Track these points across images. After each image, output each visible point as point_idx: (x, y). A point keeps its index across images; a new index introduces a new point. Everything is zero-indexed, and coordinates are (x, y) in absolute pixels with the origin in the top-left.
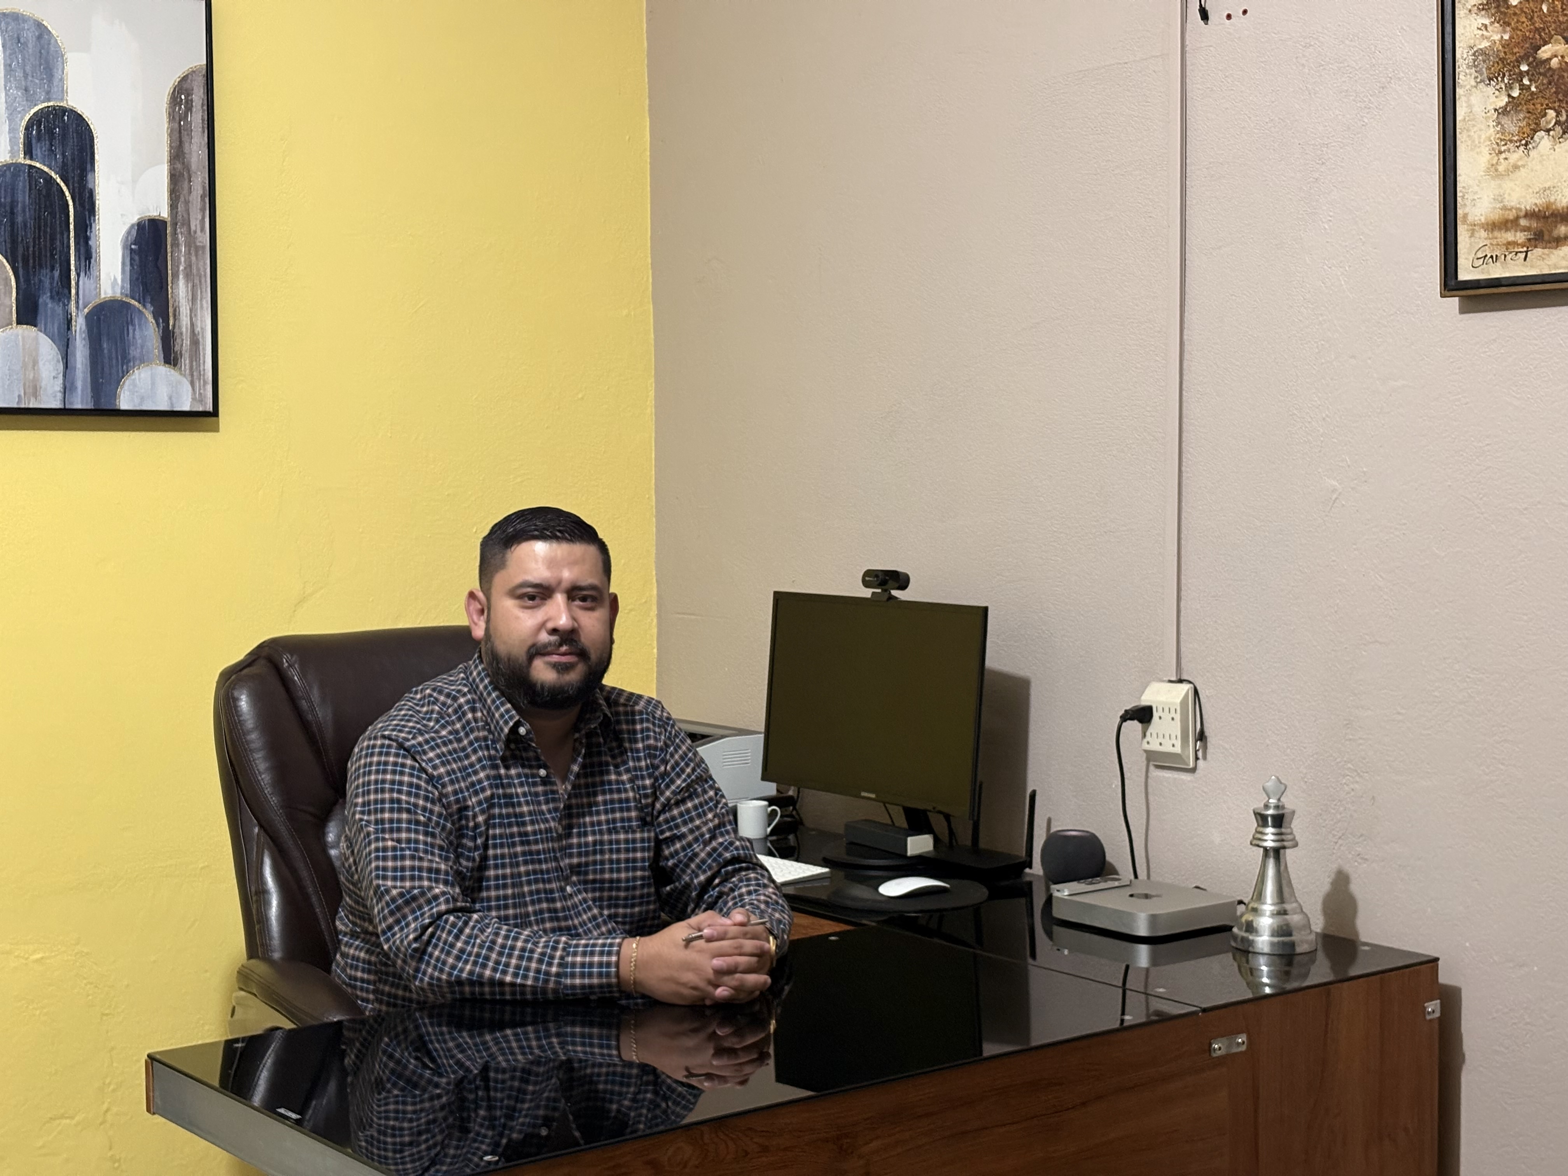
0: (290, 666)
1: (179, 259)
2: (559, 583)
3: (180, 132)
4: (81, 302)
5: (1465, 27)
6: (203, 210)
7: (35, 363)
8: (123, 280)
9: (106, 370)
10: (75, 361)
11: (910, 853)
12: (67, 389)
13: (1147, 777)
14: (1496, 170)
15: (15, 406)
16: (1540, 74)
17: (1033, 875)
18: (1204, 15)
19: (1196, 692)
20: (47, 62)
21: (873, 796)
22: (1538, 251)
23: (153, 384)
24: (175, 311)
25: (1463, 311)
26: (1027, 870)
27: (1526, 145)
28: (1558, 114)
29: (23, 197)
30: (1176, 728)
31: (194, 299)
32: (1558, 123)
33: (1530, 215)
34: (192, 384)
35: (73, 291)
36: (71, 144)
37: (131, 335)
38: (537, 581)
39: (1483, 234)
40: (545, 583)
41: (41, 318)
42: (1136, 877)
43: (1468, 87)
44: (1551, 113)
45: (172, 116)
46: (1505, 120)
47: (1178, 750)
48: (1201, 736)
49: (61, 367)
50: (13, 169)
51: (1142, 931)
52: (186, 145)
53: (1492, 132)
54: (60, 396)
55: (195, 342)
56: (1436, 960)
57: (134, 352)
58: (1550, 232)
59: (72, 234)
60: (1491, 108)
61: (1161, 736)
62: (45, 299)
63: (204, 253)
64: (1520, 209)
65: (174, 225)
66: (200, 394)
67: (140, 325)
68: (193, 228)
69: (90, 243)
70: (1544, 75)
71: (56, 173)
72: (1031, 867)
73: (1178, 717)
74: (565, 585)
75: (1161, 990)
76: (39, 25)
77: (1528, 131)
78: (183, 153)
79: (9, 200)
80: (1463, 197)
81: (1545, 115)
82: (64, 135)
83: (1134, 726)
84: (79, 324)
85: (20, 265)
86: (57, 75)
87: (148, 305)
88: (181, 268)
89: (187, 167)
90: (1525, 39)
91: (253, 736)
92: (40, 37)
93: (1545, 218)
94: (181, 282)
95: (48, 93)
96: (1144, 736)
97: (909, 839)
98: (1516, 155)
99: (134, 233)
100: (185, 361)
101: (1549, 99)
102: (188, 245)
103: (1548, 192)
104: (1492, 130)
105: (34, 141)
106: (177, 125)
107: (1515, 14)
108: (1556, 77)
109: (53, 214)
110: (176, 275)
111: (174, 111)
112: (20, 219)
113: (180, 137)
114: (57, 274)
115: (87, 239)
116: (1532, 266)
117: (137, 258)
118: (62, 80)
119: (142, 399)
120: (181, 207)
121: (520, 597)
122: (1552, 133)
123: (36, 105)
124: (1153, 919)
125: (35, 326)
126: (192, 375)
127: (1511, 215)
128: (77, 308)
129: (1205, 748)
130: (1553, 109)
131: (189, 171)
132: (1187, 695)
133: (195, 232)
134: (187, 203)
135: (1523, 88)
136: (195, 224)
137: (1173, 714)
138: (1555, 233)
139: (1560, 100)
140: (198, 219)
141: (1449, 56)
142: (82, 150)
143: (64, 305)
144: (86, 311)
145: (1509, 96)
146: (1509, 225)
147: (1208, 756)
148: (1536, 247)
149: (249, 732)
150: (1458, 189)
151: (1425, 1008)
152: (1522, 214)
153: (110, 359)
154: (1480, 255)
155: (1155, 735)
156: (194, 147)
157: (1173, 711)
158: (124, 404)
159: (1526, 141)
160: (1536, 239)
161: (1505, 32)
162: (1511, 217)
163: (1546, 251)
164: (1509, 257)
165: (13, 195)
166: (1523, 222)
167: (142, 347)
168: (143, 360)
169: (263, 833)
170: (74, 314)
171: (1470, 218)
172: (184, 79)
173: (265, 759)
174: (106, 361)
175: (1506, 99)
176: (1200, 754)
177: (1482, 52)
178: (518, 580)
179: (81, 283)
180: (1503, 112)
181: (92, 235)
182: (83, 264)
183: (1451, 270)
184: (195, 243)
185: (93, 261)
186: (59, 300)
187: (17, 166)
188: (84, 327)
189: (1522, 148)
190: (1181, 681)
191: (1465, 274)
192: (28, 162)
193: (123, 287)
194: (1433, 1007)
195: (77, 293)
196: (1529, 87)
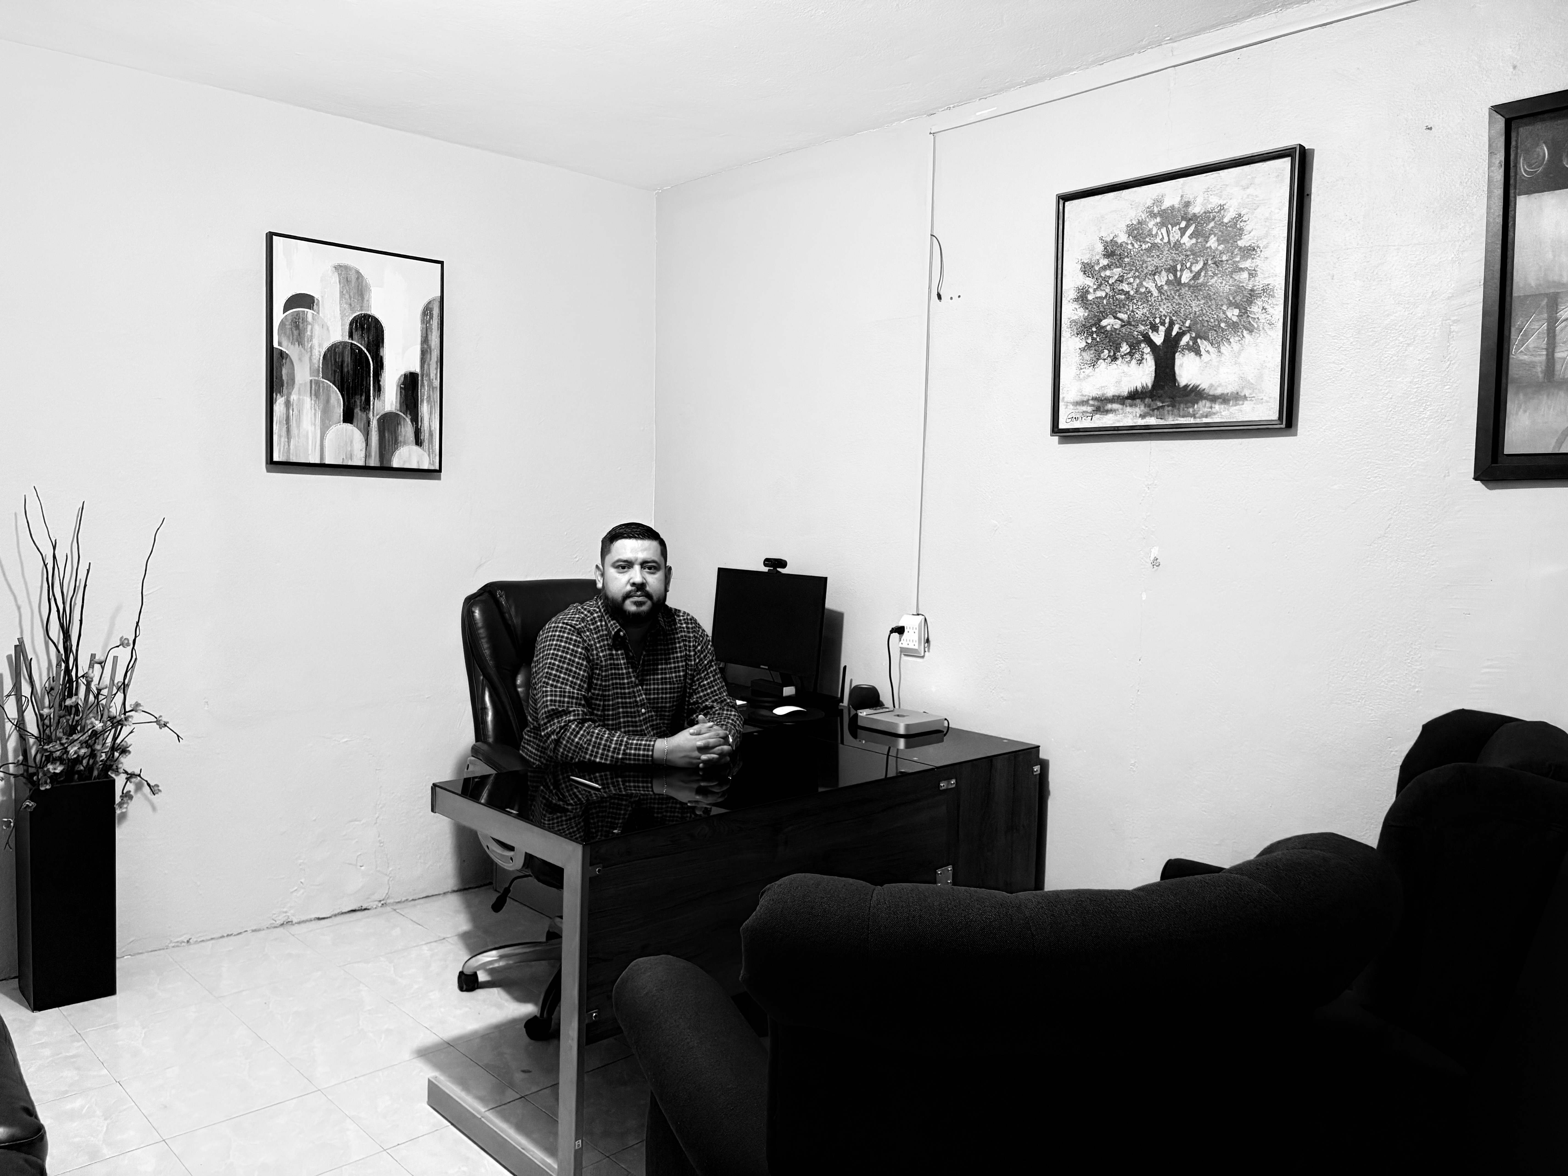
0: (501, 596)
1: (424, 393)
2: (636, 560)
3: (427, 330)
4: (375, 413)
5: (1066, 309)
6: (436, 369)
7: (351, 442)
8: (396, 402)
9: (387, 447)
10: (371, 442)
11: (784, 694)
12: (367, 456)
13: (900, 660)
14: (1079, 377)
15: (341, 464)
16: (1101, 332)
17: (843, 706)
18: (939, 297)
19: (925, 619)
20: (362, 291)
21: (767, 667)
22: (1098, 416)
23: (410, 455)
24: (421, 419)
25: (1060, 443)
26: (841, 704)
27: (1094, 366)
28: (1110, 352)
29: (348, 359)
30: (916, 637)
31: (431, 413)
32: (1109, 356)
33: (1094, 399)
34: (429, 455)
35: (371, 407)
36: (372, 333)
37: (399, 430)
38: (625, 559)
39: (1071, 407)
40: (629, 560)
41: (355, 420)
42: (894, 707)
43: (1067, 337)
44: (1106, 352)
45: (423, 321)
46: (1084, 354)
47: (916, 647)
48: (928, 641)
49: (364, 445)
50: (344, 344)
51: (902, 731)
52: (429, 337)
53: (1077, 359)
54: (363, 459)
55: (431, 434)
56: (1039, 746)
57: (401, 439)
58: (1104, 408)
59: (372, 379)
60: (1078, 348)
61: (908, 640)
62: (357, 411)
63: (437, 389)
64: (1089, 396)
65: (422, 376)
66: (433, 461)
67: (404, 425)
68: (431, 377)
69: (381, 383)
70: (1103, 333)
71: (365, 347)
72: (843, 703)
73: (917, 632)
74: (640, 561)
75: (916, 759)
76: (358, 272)
77: (1095, 359)
78: (428, 340)
79: (340, 360)
80: (1062, 389)
81: (1103, 352)
82: (369, 329)
83: (895, 635)
84: (374, 424)
85: (345, 393)
86: (366, 298)
87: (408, 415)
88: (425, 397)
89: (430, 348)
90: (1095, 316)
91: (481, 631)
92: (358, 279)
93: (1101, 400)
94: (425, 404)
95: (361, 307)
96: (900, 640)
97: (784, 688)
98: (1089, 370)
99: (402, 379)
100: (426, 444)
101: (1105, 345)
102: (429, 386)
103: (1103, 388)
104: (1078, 358)
105: (354, 331)
106: (425, 326)
107: (1091, 304)
108: (1109, 335)
109: (362, 368)
110: (422, 401)
111: (424, 319)
112: (346, 370)
113: (427, 332)
114: (363, 398)
115: (379, 381)
116: (1094, 423)
117: (403, 391)
118: (368, 301)
119: (404, 462)
120: (426, 366)
121: (617, 567)
122: (1106, 361)
123: (355, 312)
124: (908, 727)
125: (351, 423)
126: (429, 452)
127: (1085, 399)
128: (373, 415)
129: (929, 646)
130: (1108, 349)
131: (430, 350)
132: (921, 621)
133: (433, 380)
134: (429, 365)
135: (1093, 339)
136: (432, 376)
137: (914, 630)
138: (1106, 408)
139: (1110, 346)
140: (434, 372)
141: (1058, 322)
142: (377, 336)
143: (367, 414)
144: (378, 417)
145: (1087, 342)
146: (1084, 403)
147: (931, 650)
148: (1097, 414)
149: (479, 629)
150: (1061, 385)
151: (1033, 769)
152: (1090, 398)
153: (389, 442)
154: (1070, 417)
155: (905, 640)
156: (434, 337)
157: (914, 629)
158: (396, 464)
159: (1093, 364)
160: (1096, 411)
161: (1085, 312)
162: (1085, 400)
163: (1101, 416)
164: (1083, 419)
165: (342, 358)
166: (1091, 402)
167: (405, 436)
168: (405, 443)
169: (484, 679)
170: (371, 419)
171: (1066, 400)
172: (429, 303)
173: (487, 642)
174: (387, 443)
175: (1085, 344)
176: (926, 649)
177: (1074, 321)
178: (616, 559)
179: (375, 403)
180: (1083, 350)
181: (382, 380)
182: (376, 394)
183: (1055, 424)
184: (432, 385)
185: (381, 392)
186: (364, 411)
187: (345, 343)
188: (376, 426)
189: (1092, 367)
190: (918, 615)
191: (1062, 425)
192: (350, 341)
193: (396, 406)
194: (1037, 768)
195: (373, 408)
196: (1096, 339)
